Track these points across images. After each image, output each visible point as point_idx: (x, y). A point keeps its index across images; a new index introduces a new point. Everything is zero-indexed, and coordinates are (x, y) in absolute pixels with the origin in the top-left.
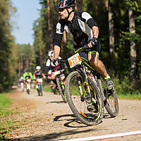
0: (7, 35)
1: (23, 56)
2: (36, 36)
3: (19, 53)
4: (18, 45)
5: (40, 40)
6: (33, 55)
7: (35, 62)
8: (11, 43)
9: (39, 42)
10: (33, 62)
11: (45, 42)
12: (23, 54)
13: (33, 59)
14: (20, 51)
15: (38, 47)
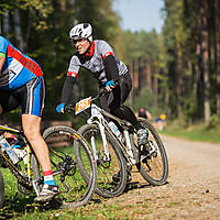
0: (102, 12)
1: (139, 59)
2: (169, 13)
3: (129, 50)
4: (129, 32)
5: (178, 23)
6: (162, 57)
7: (166, 71)
8: (111, 29)
9: (177, 27)
10: (161, 73)
11: (188, 25)
12: (138, 54)
13: (163, 65)
14: (132, 46)
15: (174, 38)
